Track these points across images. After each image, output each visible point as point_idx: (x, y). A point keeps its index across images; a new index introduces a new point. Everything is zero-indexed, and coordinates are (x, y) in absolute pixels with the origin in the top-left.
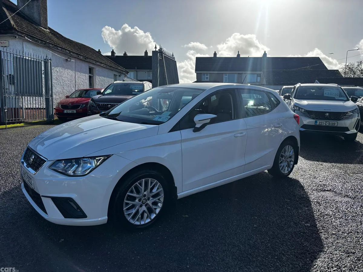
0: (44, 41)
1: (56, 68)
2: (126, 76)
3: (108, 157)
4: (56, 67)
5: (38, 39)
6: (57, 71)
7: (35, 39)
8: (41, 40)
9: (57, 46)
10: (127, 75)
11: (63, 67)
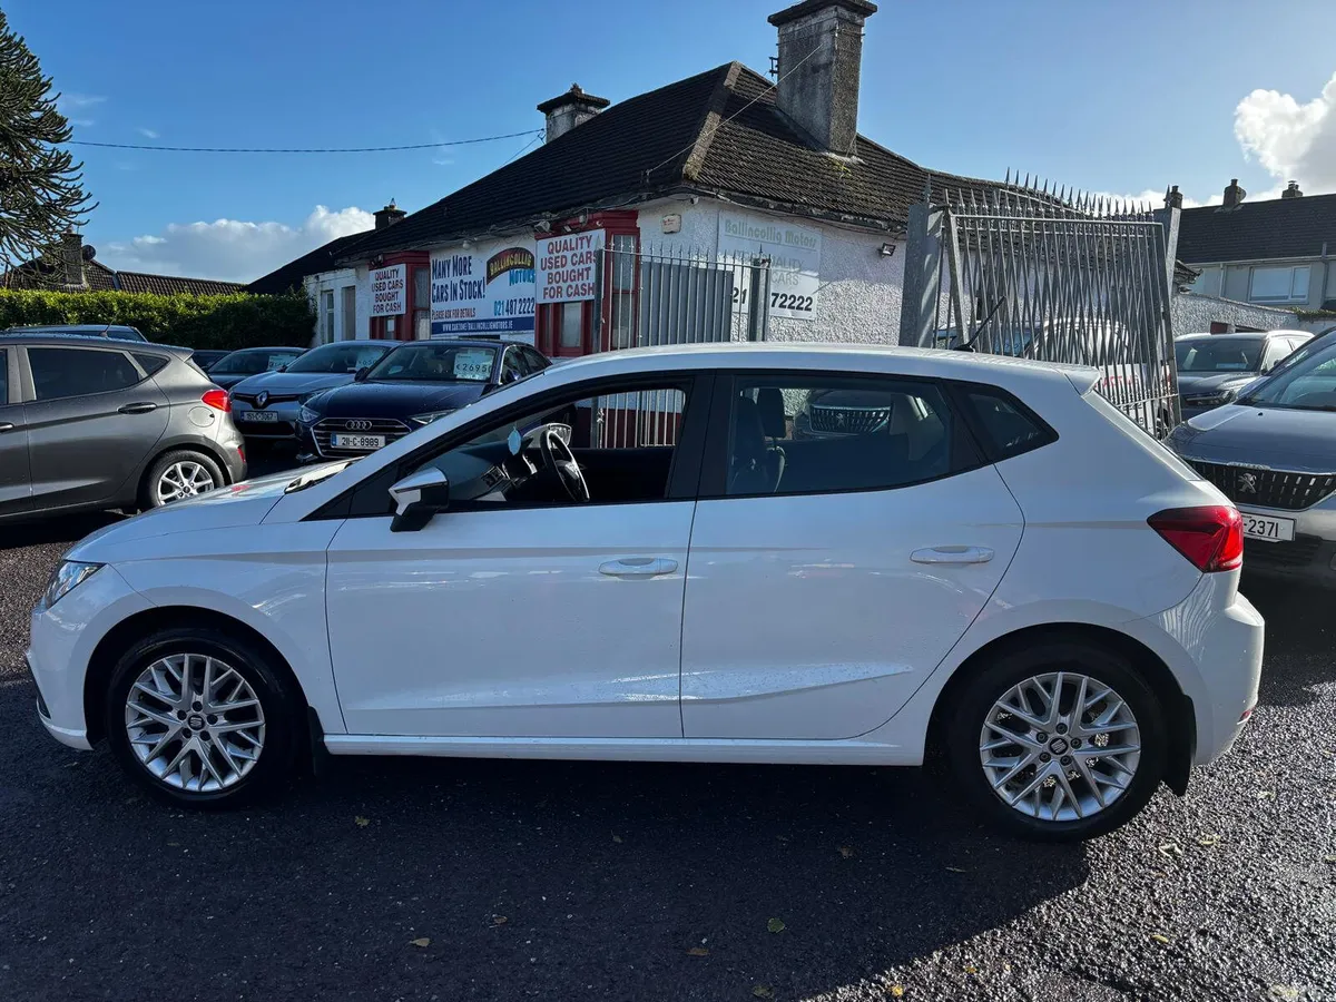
0: (789, 201)
1: (835, 283)
2: (1183, 290)
3: (100, 566)
4: (837, 279)
5: (766, 197)
6: (838, 295)
7: (757, 198)
8: (777, 199)
9: (839, 211)
10: (1187, 287)
11: (862, 275)
